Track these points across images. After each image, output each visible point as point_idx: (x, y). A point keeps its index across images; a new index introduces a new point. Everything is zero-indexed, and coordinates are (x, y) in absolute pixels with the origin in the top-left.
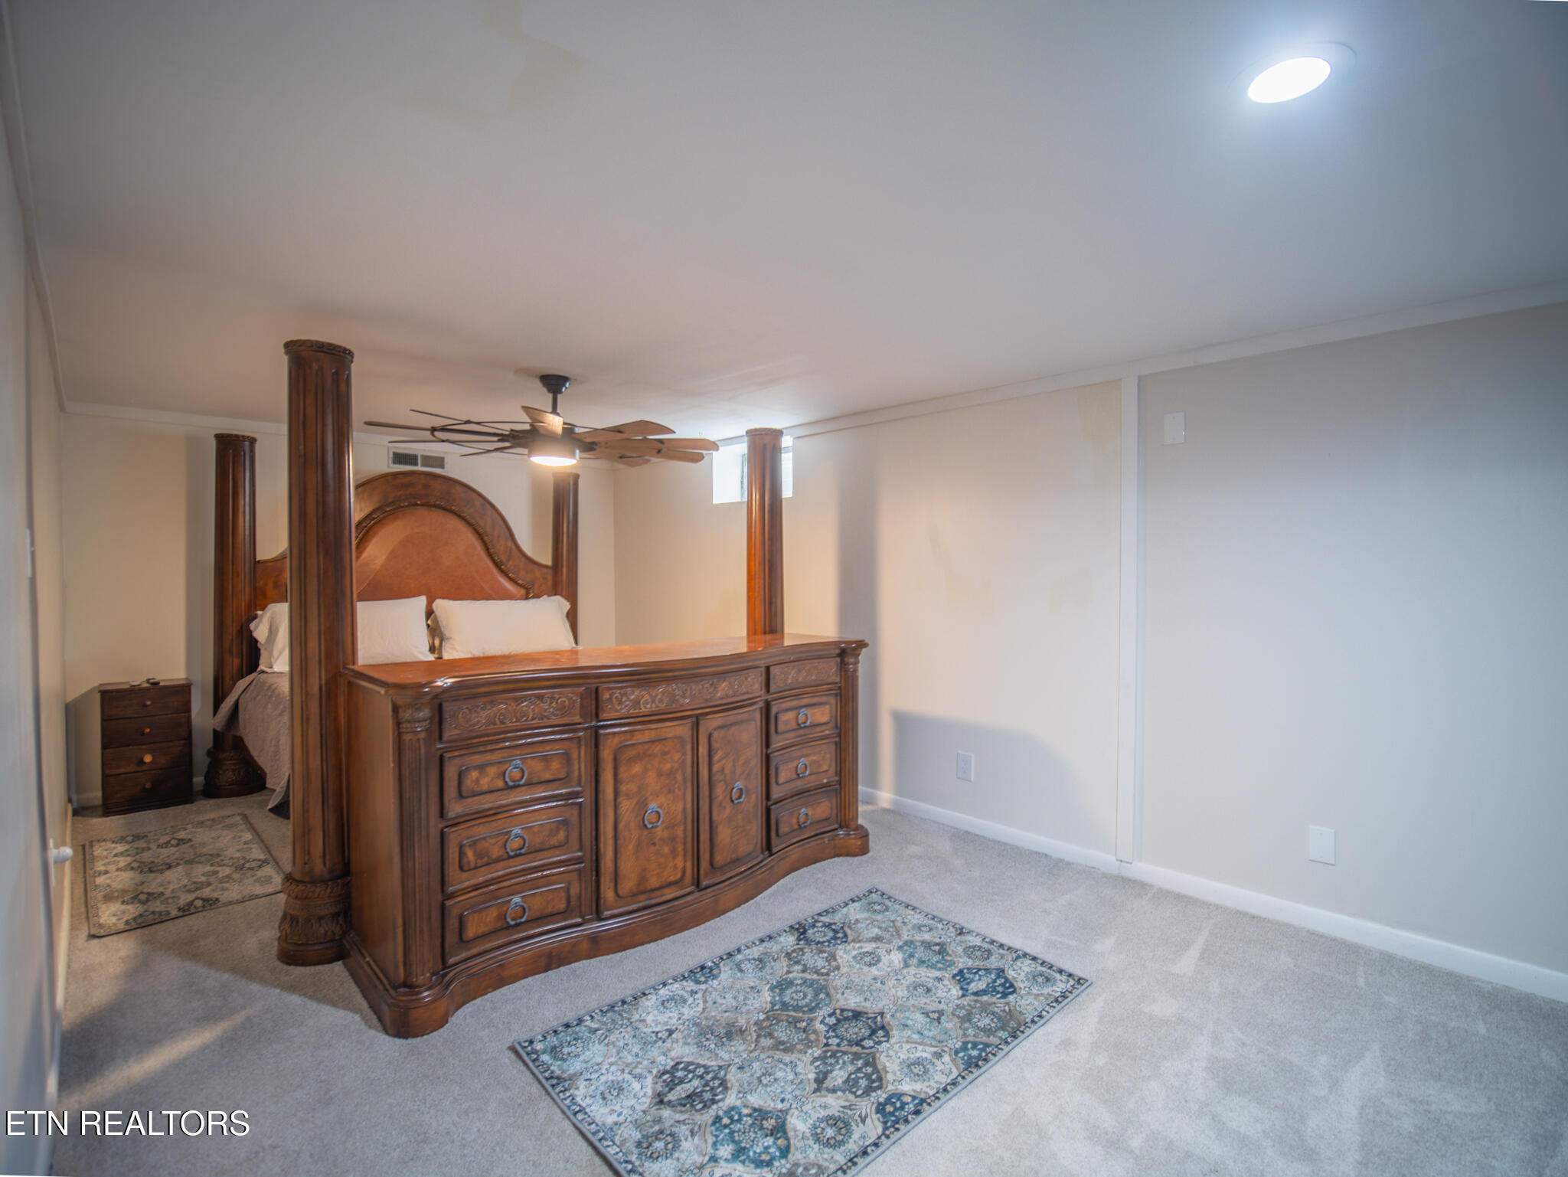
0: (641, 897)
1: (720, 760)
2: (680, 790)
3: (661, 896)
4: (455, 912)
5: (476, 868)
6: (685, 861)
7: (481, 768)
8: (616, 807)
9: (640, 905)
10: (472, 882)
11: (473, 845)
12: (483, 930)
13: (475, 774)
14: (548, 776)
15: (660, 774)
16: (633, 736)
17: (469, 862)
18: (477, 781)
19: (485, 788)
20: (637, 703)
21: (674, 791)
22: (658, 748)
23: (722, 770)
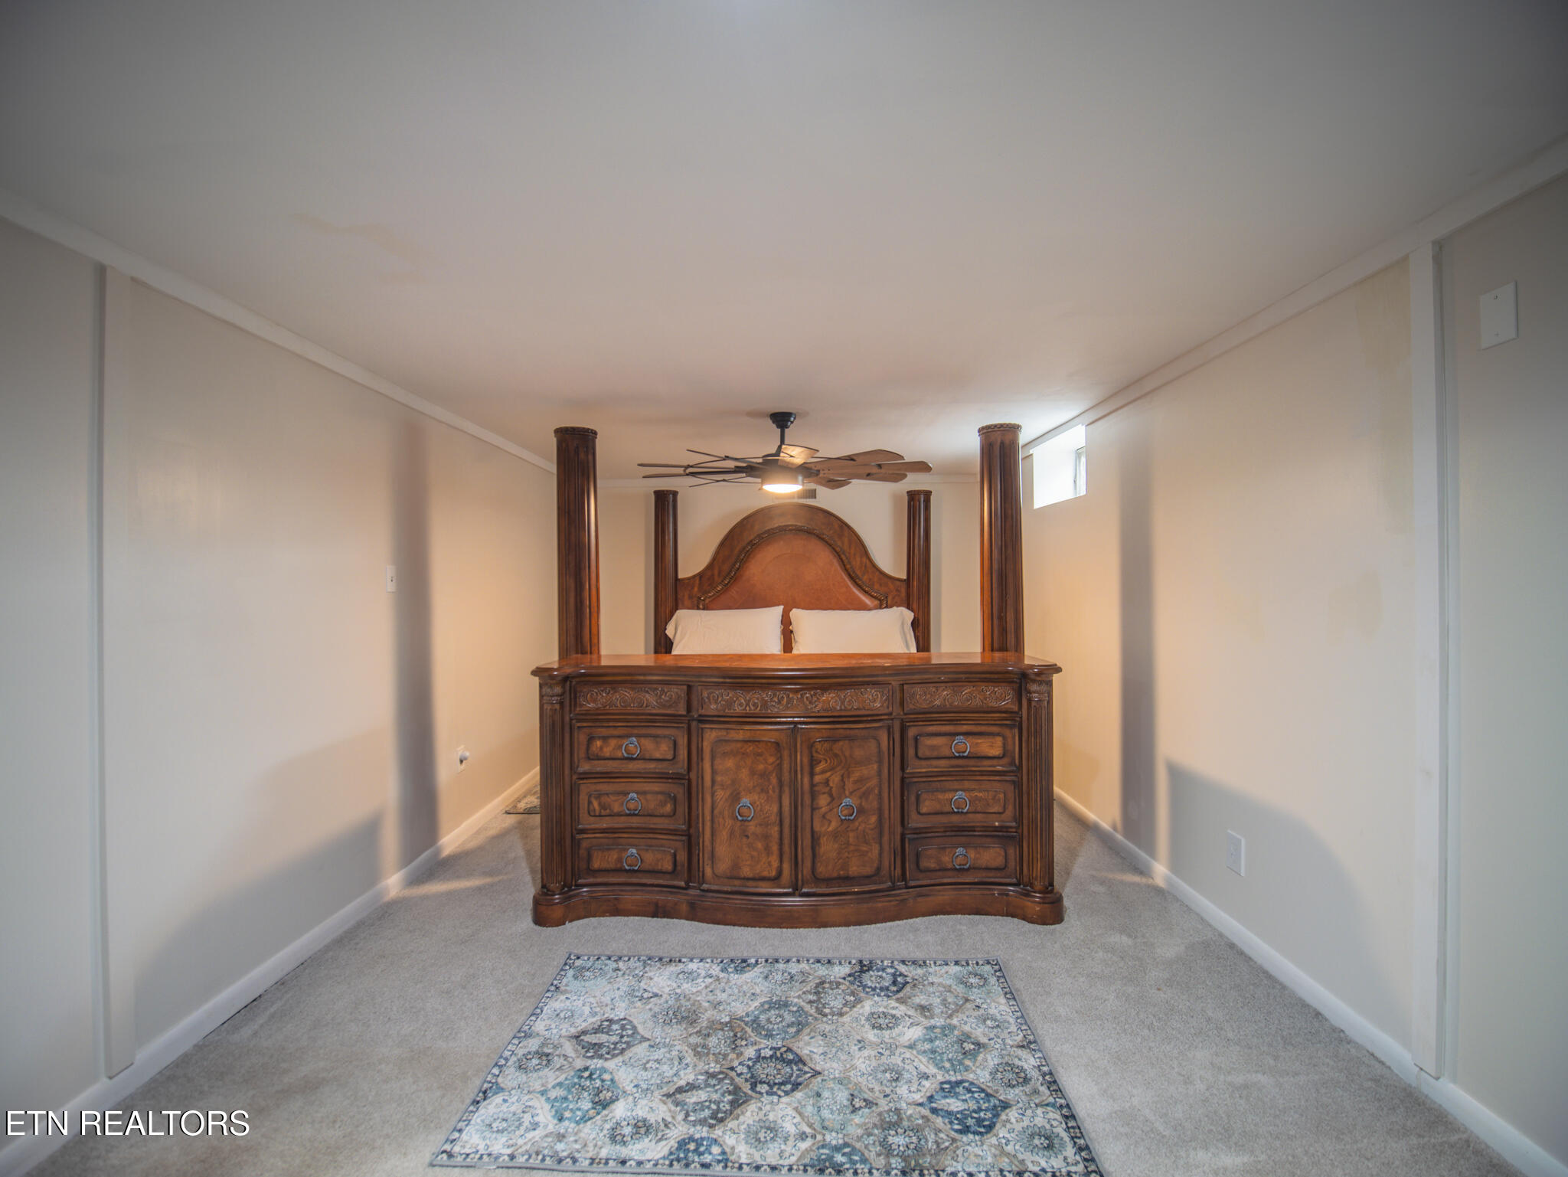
0: (737, 882)
1: (823, 772)
2: (774, 792)
3: (756, 887)
4: (584, 844)
5: (600, 816)
6: (781, 861)
7: (605, 739)
8: (713, 795)
9: (734, 889)
10: (597, 826)
11: (598, 797)
12: (605, 865)
13: (599, 743)
14: (658, 755)
15: (753, 773)
16: (727, 733)
17: (594, 810)
18: (601, 748)
19: (608, 755)
20: (730, 704)
21: (768, 792)
22: (751, 748)
23: (827, 782)
